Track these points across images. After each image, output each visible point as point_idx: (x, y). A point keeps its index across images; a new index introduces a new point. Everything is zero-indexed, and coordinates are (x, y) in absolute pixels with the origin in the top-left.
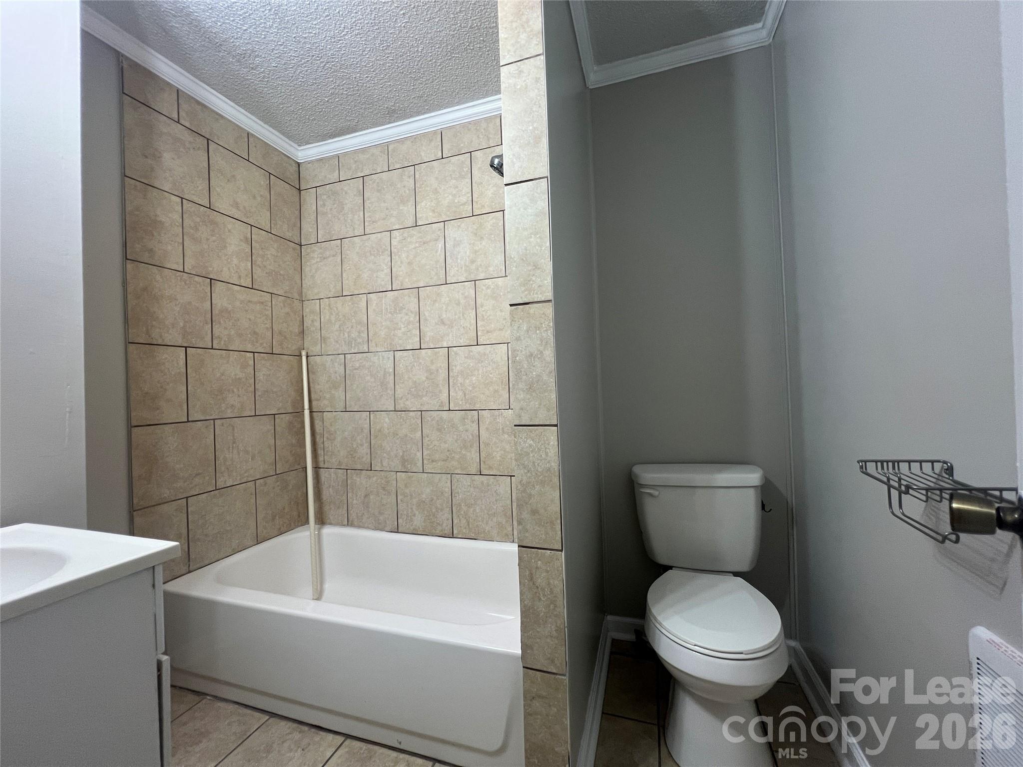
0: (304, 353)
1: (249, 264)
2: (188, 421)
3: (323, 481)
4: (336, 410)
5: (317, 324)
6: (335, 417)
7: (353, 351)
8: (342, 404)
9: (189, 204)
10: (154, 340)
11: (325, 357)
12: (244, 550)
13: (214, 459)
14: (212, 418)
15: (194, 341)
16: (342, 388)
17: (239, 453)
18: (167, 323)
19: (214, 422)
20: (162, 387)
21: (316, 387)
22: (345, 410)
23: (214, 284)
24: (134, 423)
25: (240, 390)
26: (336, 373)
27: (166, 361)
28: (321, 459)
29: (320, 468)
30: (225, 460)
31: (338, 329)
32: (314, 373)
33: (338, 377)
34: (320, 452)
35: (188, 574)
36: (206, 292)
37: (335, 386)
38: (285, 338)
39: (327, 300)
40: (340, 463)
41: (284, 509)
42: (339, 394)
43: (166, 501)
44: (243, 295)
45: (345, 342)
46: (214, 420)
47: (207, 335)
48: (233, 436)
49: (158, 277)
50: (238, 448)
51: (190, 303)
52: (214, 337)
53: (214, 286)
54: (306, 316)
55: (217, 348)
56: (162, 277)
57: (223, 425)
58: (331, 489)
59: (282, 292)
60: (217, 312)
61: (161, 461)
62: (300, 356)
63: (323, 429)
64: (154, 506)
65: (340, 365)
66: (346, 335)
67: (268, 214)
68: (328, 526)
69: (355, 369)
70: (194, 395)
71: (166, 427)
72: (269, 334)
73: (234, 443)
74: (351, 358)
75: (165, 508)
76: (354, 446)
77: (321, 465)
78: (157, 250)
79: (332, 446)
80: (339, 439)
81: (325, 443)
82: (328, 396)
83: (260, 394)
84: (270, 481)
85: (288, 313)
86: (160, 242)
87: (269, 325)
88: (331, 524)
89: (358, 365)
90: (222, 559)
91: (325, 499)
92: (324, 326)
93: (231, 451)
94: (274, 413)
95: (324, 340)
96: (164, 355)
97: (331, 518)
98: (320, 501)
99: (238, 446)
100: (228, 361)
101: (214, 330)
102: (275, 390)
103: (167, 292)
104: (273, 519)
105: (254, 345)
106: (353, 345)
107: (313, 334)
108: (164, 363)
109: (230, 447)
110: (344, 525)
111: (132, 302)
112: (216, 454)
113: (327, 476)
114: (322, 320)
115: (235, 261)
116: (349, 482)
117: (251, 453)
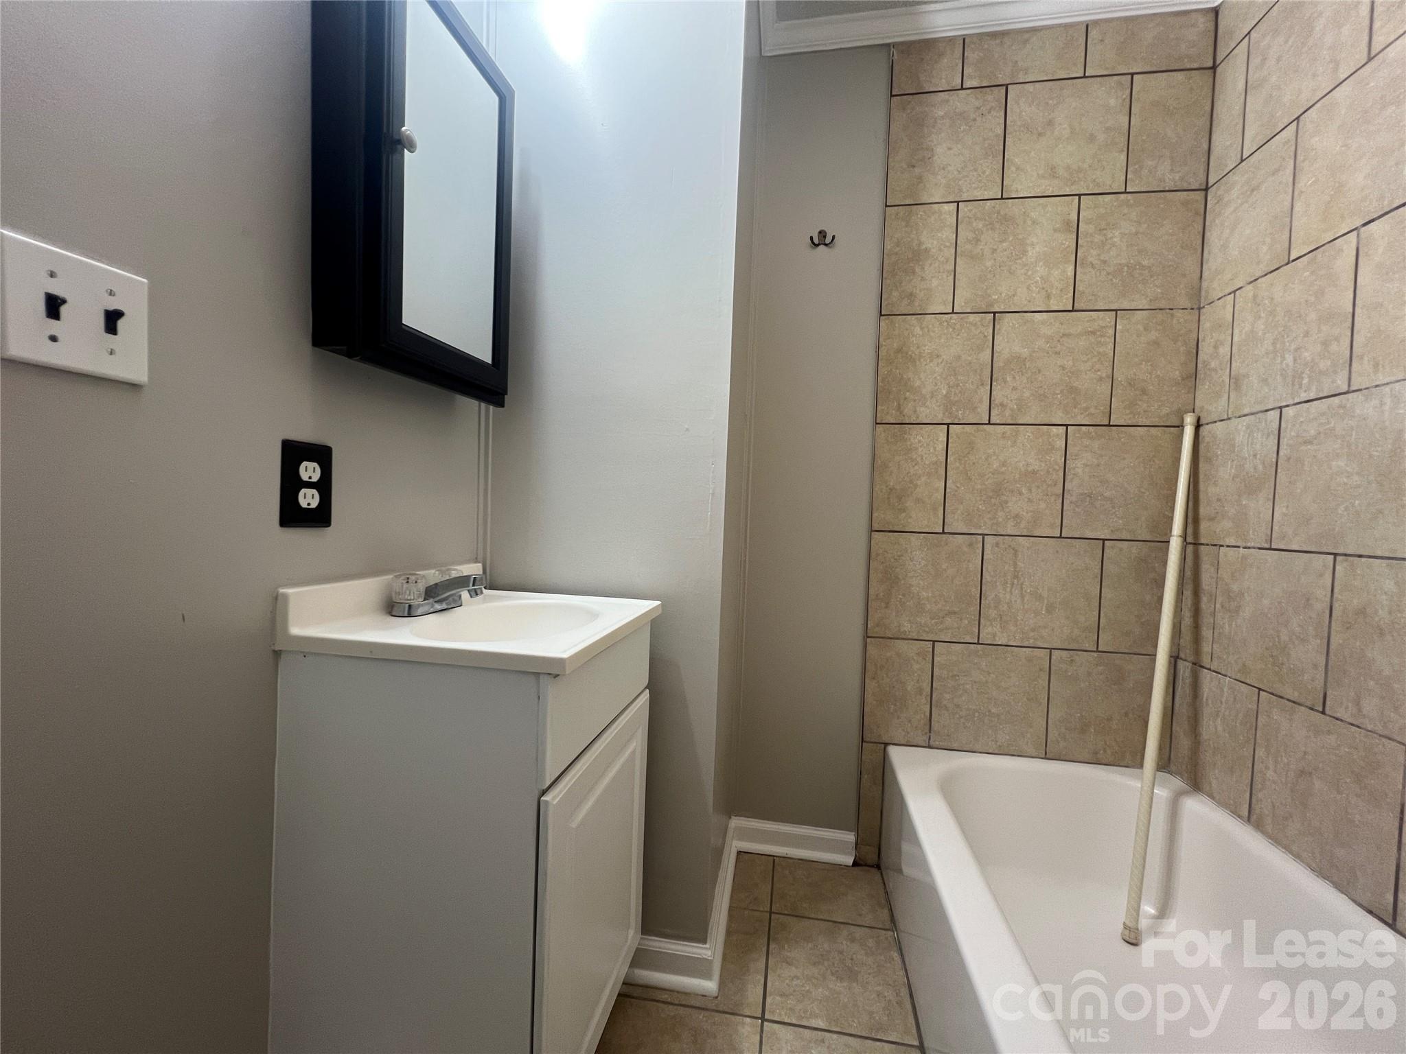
0: (1189, 419)
1: (1071, 269)
2: (943, 533)
3: (1205, 696)
4: (1249, 545)
5: (1224, 350)
6: (1244, 558)
7: (1304, 397)
8: (1263, 530)
9: (967, 206)
10: (907, 418)
11: (1235, 422)
12: (1019, 756)
13: (978, 595)
14: (980, 532)
15: (961, 415)
16: (1267, 492)
17: (1022, 597)
18: (924, 391)
19: (983, 538)
20: (911, 482)
21: (1208, 491)
22: (1267, 546)
23: (1000, 320)
24: (876, 527)
25: (1033, 490)
26: (1255, 456)
27: (920, 445)
28: (1206, 648)
29: (1203, 667)
30: (998, 601)
31: (1271, 348)
32: (1209, 460)
33: (1260, 467)
34: (1206, 633)
35: (928, 749)
36: (985, 336)
37: (1249, 487)
38: (1144, 392)
39: (1250, 287)
40: (1244, 669)
41: (1110, 719)
42: (1258, 506)
43: (904, 637)
44: (1048, 326)
45: (1284, 376)
46: (984, 535)
47: (981, 401)
48: (1015, 565)
49: (918, 330)
50: (1022, 588)
51: (958, 358)
52: (992, 406)
53: (999, 323)
54: (1204, 340)
55: (998, 422)
56: (922, 329)
57: (997, 545)
58: (1219, 721)
59: (1144, 302)
60: (1001, 364)
61: (903, 582)
62: (1181, 427)
63: (1217, 583)
64: (891, 638)
65: (1268, 435)
66: (1289, 359)
67: (1123, 157)
68: (1205, 799)
69: (1306, 442)
70: (954, 495)
71: (913, 537)
72: (1105, 388)
73: (1016, 577)
74: (1296, 416)
75: (902, 646)
76: (1284, 638)
77: (1206, 661)
78: (918, 292)
79: (1230, 625)
80: (1247, 612)
81: (1219, 616)
82: (1232, 511)
83: (1074, 499)
84: (1081, 658)
85: (1156, 343)
86: (923, 279)
87: (1105, 372)
88: (1211, 796)
89: (1313, 432)
90: (981, 753)
91: (1206, 738)
92: (1239, 350)
93: (1008, 590)
94: (1102, 537)
95: (1235, 383)
96: (918, 437)
97: (1214, 783)
98: (1196, 736)
99: (1022, 584)
100: (1015, 442)
101: (994, 393)
102: (1107, 494)
103: (927, 348)
104: (1083, 730)
105: (1067, 413)
106: (1305, 381)
107: (1213, 374)
108: (917, 449)
109: (1007, 583)
110: (1239, 816)
111: (883, 371)
112: (983, 589)
113: (1214, 689)
114: (1236, 339)
115: (1041, 270)
116: (1262, 720)
117: (1046, 601)
